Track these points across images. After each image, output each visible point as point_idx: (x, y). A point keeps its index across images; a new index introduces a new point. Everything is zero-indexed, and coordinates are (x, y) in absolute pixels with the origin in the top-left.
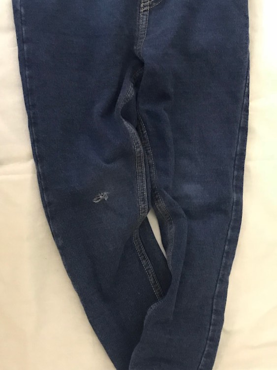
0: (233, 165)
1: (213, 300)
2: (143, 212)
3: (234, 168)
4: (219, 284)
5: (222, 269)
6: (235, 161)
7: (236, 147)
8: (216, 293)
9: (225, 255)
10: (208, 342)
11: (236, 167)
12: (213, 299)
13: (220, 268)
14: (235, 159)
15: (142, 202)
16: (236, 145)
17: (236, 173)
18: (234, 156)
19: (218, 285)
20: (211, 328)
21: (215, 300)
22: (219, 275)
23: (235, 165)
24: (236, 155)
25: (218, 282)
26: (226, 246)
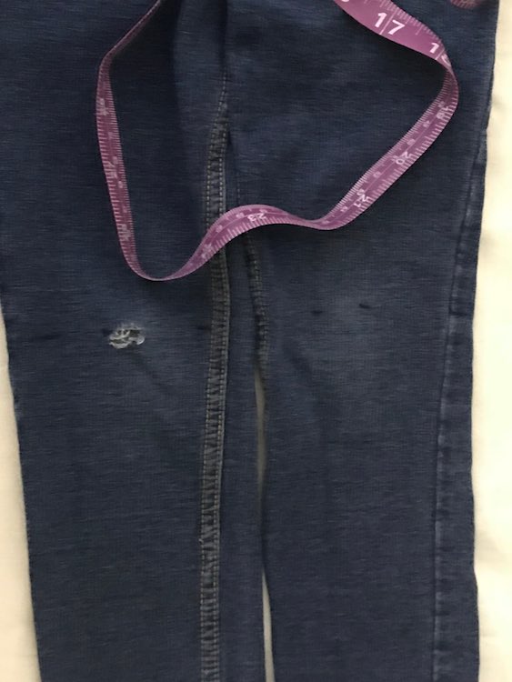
2: (214, 393)
3: (456, 259)
4: (440, 520)
5: (439, 487)
9: (441, 455)
10: (436, 652)
11: (460, 256)
12: (433, 555)
13: (435, 485)
15: (214, 371)
19: (437, 523)
21: (438, 559)
22: (435, 502)
25: (437, 517)
26: (440, 437)
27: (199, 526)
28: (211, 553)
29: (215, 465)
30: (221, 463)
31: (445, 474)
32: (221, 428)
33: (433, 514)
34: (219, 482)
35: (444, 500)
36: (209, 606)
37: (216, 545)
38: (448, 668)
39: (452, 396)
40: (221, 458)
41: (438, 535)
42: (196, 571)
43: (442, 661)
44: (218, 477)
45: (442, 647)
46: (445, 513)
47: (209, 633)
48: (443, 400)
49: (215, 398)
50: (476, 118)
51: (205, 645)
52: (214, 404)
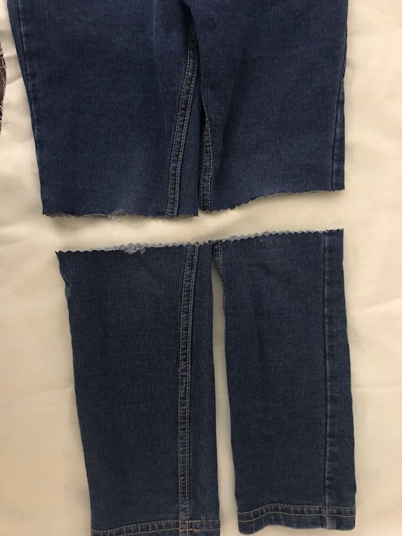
0: (331, 156)
1: (326, 385)
2: (188, 281)
3: (333, 159)
4: (329, 360)
5: (327, 340)
6: (333, 149)
7: (334, 130)
8: (328, 373)
9: (327, 320)
10: (328, 439)
11: (335, 157)
12: (325, 382)
13: (325, 338)
14: (334, 146)
15: (188, 268)
16: (334, 126)
17: (335, 166)
18: (331, 142)
19: (327, 362)
20: (328, 421)
21: (328, 383)
22: (325, 350)
23: (333, 155)
24: (335, 140)
25: (327, 358)
26: (325, 309)
27: (178, 362)
28: (185, 378)
29: (187, 324)
30: (191, 323)
31: (330, 331)
32: (191, 302)
33: (325, 357)
34: (190, 335)
35: (331, 347)
36: (183, 410)
37: (188, 374)
38: (336, 449)
39: (331, 284)
40: (191, 320)
41: (328, 369)
42: (176, 389)
43: (332, 444)
44: (190, 332)
45: (332, 436)
46: (332, 355)
47: (183, 426)
48: (326, 286)
49: (188, 284)
50: (338, 71)
51: (181, 433)
52: (187, 287)
